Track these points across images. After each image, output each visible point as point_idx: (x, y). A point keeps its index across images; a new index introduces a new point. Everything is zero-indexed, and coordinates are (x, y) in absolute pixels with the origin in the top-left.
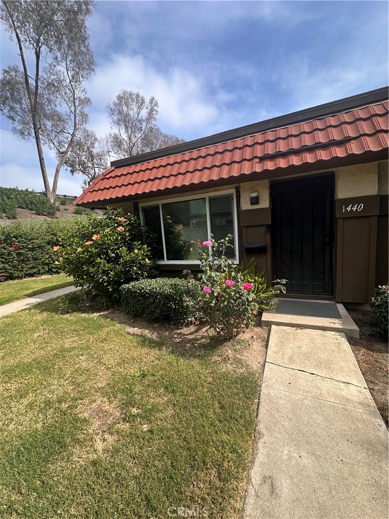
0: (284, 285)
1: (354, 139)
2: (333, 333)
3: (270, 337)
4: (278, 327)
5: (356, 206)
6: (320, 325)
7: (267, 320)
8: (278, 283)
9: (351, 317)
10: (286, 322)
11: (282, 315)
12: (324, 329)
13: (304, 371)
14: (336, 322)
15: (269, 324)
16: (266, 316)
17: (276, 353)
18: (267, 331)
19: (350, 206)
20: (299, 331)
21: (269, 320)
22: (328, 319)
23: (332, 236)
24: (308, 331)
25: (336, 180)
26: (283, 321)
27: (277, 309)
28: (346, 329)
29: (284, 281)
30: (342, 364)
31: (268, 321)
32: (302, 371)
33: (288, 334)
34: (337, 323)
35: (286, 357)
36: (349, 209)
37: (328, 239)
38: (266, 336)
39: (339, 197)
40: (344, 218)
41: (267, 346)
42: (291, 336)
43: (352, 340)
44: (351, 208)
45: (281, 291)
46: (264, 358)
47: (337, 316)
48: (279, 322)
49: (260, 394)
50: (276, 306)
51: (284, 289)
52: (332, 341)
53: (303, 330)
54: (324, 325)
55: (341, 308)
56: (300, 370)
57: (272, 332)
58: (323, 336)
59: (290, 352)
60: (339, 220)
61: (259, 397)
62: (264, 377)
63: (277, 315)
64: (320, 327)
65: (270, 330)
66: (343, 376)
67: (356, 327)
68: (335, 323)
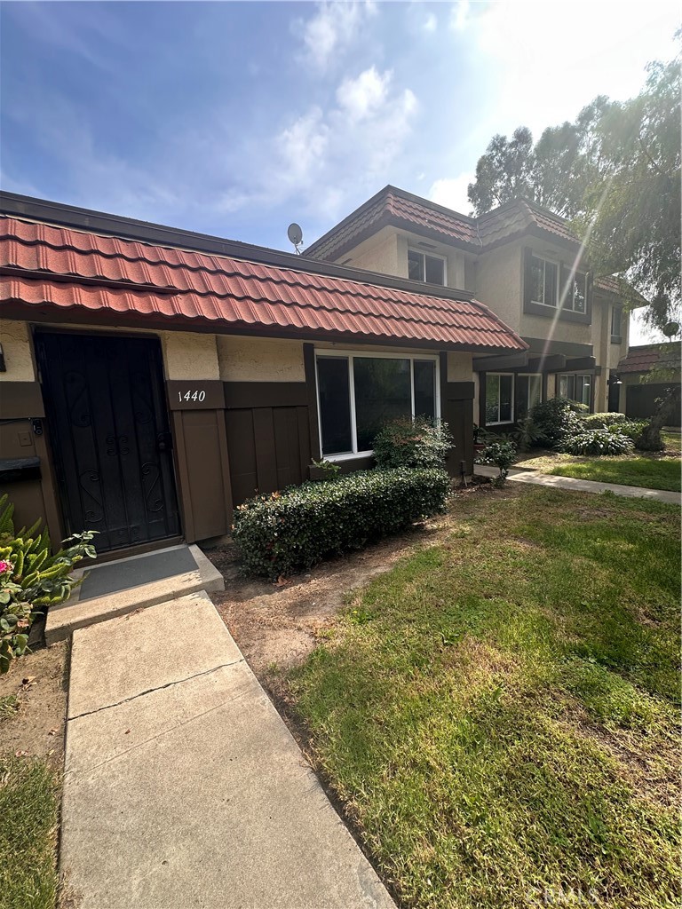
0: (90, 542)
1: (182, 292)
2: (190, 596)
3: (73, 659)
4: (90, 629)
5: (196, 393)
6: (169, 591)
7: (60, 625)
8: (76, 541)
9: (211, 561)
10: (105, 612)
11: (94, 602)
12: (175, 596)
13: (152, 690)
14: (191, 577)
15: (66, 633)
16: (57, 618)
17: (91, 687)
18: (64, 648)
19: (188, 393)
20: (135, 618)
21: (65, 623)
22: (180, 577)
23: (169, 439)
24: (149, 611)
25: (163, 351)
26: (98, 613)
27: (81, 592)
28: (207, 583)
29: (90, 535)
30: (209, 640)
31: (62, 628)
32: (148, 692)
33: (113, 633)
34: (191, 579)
35: (114, 683)
36: (187, 397)
37: (162, 444)
38: (62, 662)
39: (171, 378)
40: (182, 411)
41: (66, 686)
42: (120, 635)
43: (217, 598)
44: (191, 396)
45: (85, 555)
46: (62, 715)
47: (192, 566)
48: (91, 619)
49: (60, 808)
50: (78, 588)
51: (91, 551)
52: (189, 610)
53: (140, 614)
54: (174, 590)
55: (195, 551)
56: (143, 694)
57: (77, 645)
58: (176, 608)
59: (120, 669)
60: (175, 414)
61: (59, 816)
62: (68, 757)
63: (83, 605)
64: (169, 595)
65: (70, 644)
66: (212, 660)
67: (218, 575)
68: (190, 580)
